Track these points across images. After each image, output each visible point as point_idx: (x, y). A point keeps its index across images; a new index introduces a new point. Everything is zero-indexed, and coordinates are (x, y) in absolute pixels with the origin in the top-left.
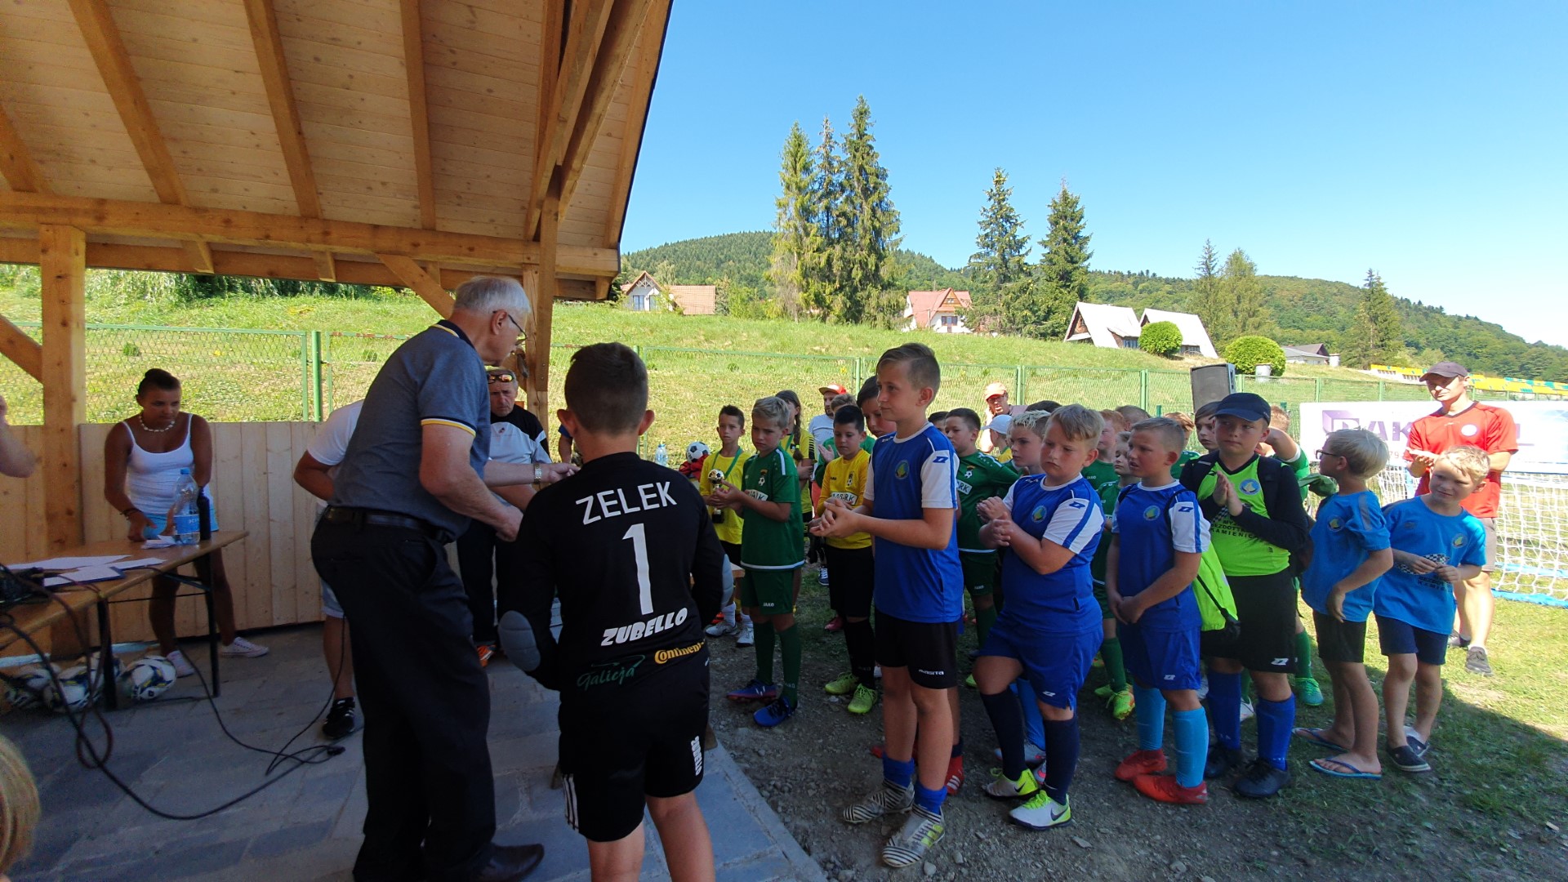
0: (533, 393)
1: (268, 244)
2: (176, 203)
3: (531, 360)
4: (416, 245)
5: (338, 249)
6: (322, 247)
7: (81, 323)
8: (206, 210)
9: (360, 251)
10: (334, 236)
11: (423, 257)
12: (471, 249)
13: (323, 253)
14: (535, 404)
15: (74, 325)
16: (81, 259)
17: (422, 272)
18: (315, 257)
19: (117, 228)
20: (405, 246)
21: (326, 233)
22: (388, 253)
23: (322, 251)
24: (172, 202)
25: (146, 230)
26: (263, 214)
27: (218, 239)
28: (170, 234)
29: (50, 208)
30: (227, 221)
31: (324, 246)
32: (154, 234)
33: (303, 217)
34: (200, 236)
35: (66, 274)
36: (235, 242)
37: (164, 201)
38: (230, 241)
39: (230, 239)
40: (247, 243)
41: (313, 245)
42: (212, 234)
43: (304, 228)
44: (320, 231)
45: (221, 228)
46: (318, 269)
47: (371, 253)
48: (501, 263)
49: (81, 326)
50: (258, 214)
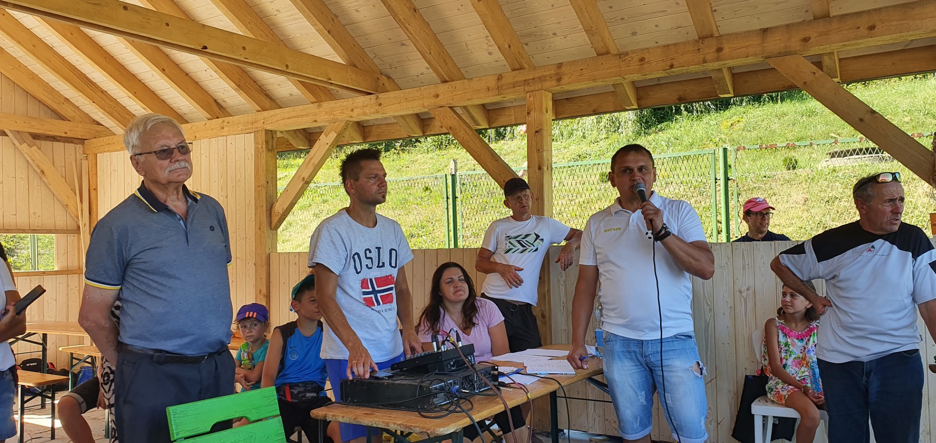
1: (673, 72)
2: (608, 53)
4: (806, 40)
5: (731, 63)
6: (716, 65)
7: (550, 167)
8: (627, 54)
9: (751, 60)
10: (726, 51)
11: (814, 51)
12: (872, 28)
15: (545, 168)
16: (550, 115)
17: (814, 68)
18: (713, 75)
19: (572, 85)
20: (795, 44)
21: (719, 50)
22: (780, 55)
23: (719, 69)
24: (603, 53)
25: (587, 82)
26: (668, 45)
27: (636, 77)
28: (603, 82)
29: (531, 79)
30: (642, 60)
31: (718, 63)
32: (593, 84)
33: (700, 38)
34: (623, 78)
35: (540, 129)
36: (649, 77)
37: (598, 55)
38: (645, 76)
39: (644, 75)
40: (658, 76)
41: (710, 64)
42: (631, 74)
43: (701, 50)
44: (714, 49)
45: (638, 67)
46: (716, 86)
47: (762, 59)
48: (912, 35)
49: (550, 169)
50: (665, 46)
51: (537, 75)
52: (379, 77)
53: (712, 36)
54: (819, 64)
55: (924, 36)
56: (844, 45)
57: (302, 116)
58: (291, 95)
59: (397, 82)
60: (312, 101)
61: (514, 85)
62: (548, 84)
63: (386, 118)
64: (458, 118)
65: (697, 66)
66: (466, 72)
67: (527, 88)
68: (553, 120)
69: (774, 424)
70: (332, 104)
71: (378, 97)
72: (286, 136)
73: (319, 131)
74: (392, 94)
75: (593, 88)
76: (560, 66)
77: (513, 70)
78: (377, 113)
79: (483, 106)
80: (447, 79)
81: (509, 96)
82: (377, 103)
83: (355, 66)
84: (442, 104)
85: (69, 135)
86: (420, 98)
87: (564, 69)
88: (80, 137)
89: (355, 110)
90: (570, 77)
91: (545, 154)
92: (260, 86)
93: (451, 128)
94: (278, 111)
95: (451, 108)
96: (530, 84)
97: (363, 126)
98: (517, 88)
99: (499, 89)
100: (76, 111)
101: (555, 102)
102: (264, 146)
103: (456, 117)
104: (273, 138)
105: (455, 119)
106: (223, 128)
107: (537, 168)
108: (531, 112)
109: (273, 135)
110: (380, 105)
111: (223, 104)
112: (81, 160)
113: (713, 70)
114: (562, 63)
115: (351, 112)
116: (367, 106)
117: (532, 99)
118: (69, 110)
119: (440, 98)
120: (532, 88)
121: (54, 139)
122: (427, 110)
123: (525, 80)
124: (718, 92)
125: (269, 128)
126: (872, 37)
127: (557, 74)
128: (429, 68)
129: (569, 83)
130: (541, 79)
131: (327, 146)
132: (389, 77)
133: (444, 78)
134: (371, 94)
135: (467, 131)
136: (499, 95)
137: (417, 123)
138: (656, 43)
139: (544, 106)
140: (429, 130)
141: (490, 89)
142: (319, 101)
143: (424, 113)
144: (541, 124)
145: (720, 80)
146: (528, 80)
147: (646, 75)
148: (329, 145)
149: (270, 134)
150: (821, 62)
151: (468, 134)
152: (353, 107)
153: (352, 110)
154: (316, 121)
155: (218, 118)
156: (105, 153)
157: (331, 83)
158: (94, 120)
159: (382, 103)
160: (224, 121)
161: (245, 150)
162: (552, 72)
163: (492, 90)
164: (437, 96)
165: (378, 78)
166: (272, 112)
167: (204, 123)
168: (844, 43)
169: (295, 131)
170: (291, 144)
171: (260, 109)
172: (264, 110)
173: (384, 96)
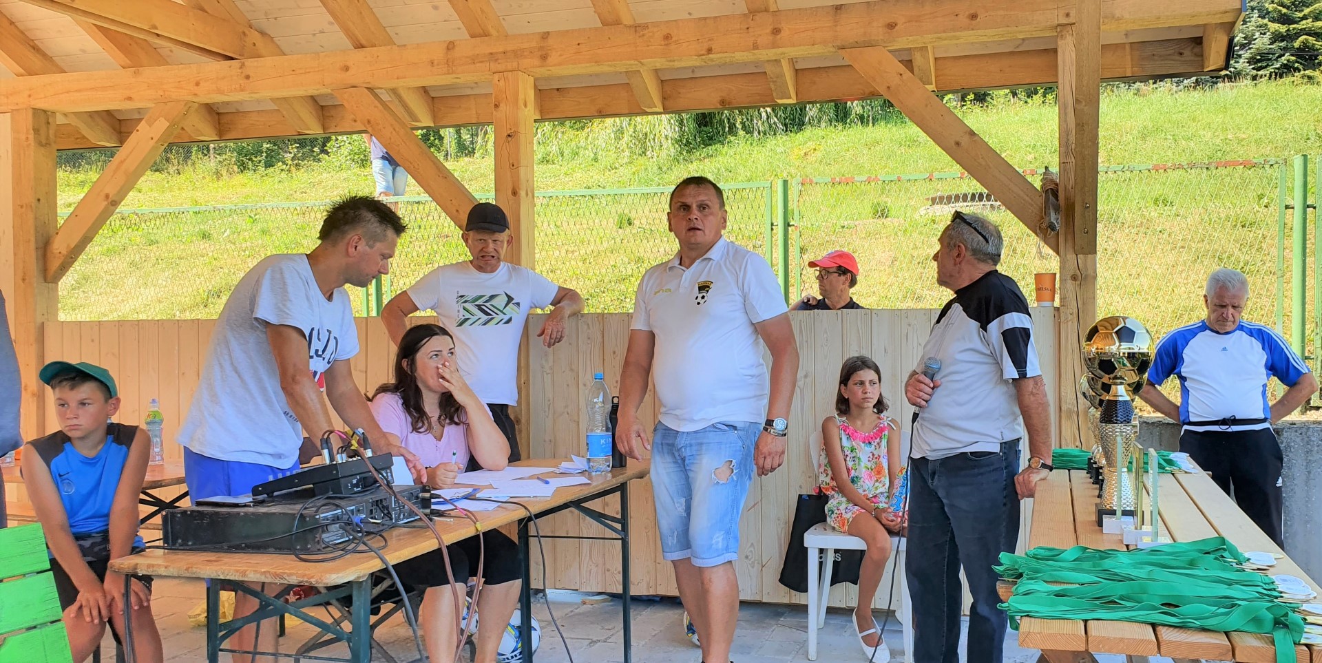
0: (1071, 257)
1: (712, 60)
2: (617, 22)
3: (1067, 199)
4: (891, 26)
5: (793, 52)
6: (771, 54)
7: (531, 193)
8: (645, 26)
9: (818, 50)
10: (785, 33)
11: (902, 43)
12: (974, 17)
13: (777, 62)
14: (1074, 278)
15: (523, 193)
16: (530, 112)
17: (902, 68)
18: (769, 69)
19: (563, 68)
20: (877, 30)
21: (776, 31)
22: (856, 45)
23: (776, 60)
24: (611, 22)
25: (588, 65)
26: (705, 19)
27: (660, 63)
28: (610, 66)
29: (500, 53)
30: (667, 37)
31: (774, 51)
32: (596, 69)
33: (750, 12)
34: (640, 62)
35: (514, 132)
36: (677, 64)
37: (605, 24)
38: (671, 64)
39: (670, 61)
40: (690, 64)
41: (764, 52)
42: (651, 58)
43: (750, 30)
44: (769, 30)
45: (662, 47)
46: (772, 86)
47: (834, 50)
48: (1021, 32)
49: (530, 194)
50: (700, 19)
51: (510, 47)
52: (247, 32)
53: (766, 10)
54: (909, 64)
55: (1036, 35)
56: (939, 38)
57: (104, 88)
58: (84, 51)
59: (278, 43)
60: (123, 64)
61: (474, 60)
62: (526, 62)
63: (258, 101)
64: (381, 107)
65: (745, 53)
66: (397, 34)
67: (494, 66)
68: (535, 121)
69: (835, 563)
70: (160, 71)
71: (242, 66)
72: (74, 122)
73: (137, 116)
74: (268, 61)
75: (597, 75)
76: (545, 36)
77: (472, 36)
78: (242, 90)
79: (425, 90)
80: (364, 42)
81: (465, 77)
82: (243, 75)
83: (202, 10)
84: (354, 82)
86: (317, 70)
87: (551, 41)
89: (202, 84)
90: (561, 55)
91: (522, 171)
92: (22, 32)
93: (369, 122)
94: (57, 77)
95: (370, 89)
96: (500, 61)
97: (218, 114)
98: (478, 65)
99: (450, 64)
101: (541, 93)
102: (31, 137)
103: (379, 105)
104: (48, 123)
105: (377, 107)
107: (509, 192)
108: (501, 105)
109: (48, 119)
110: (248, 77)
113: (768, 61)
114: (548, 32)
115: (196, 87)
116: (224, 78)
117: (502, 83)
119: (352, 72)
120: (501, 67)
122: (330, 91)
123: (491, 54)
124: (775, 94)
125: (40, 105)
126: (973, 30)
127: (541, 48)
128: (333, 23)
129: (560, 64)
130: (518, 54)
131: (152, 143)
132: (263, 33)
133: (358, 41)
134: (232, 59)
135: (397, 129)
136: (449, 74)
137: (314, 112)
138: (690, 14)
139: (521, 97)
140: (333, 125)
141: (436, 62)
142: (135, 64)
143: (326, 96)
144: (516, 124)
145: (777, 77)
146: (497, 53)
147: (674, 61)
148: (155, 140)
149: (42, 117)
150: (911, 61)
151: (398, 133)
152: (198, 79)
153: (197, 84)
154: (130, 99)
157: (158, 35)
159: (251, 74)
162: (534, 44)
163: (438, 65)
164: (347, 69)
165: (244, 33)
166: (46, 79)
168: (939, 35)
169: (92, 115)
170: (84, 137)
171: (22, 71)
172: (29, 75)
173: (255, 64)
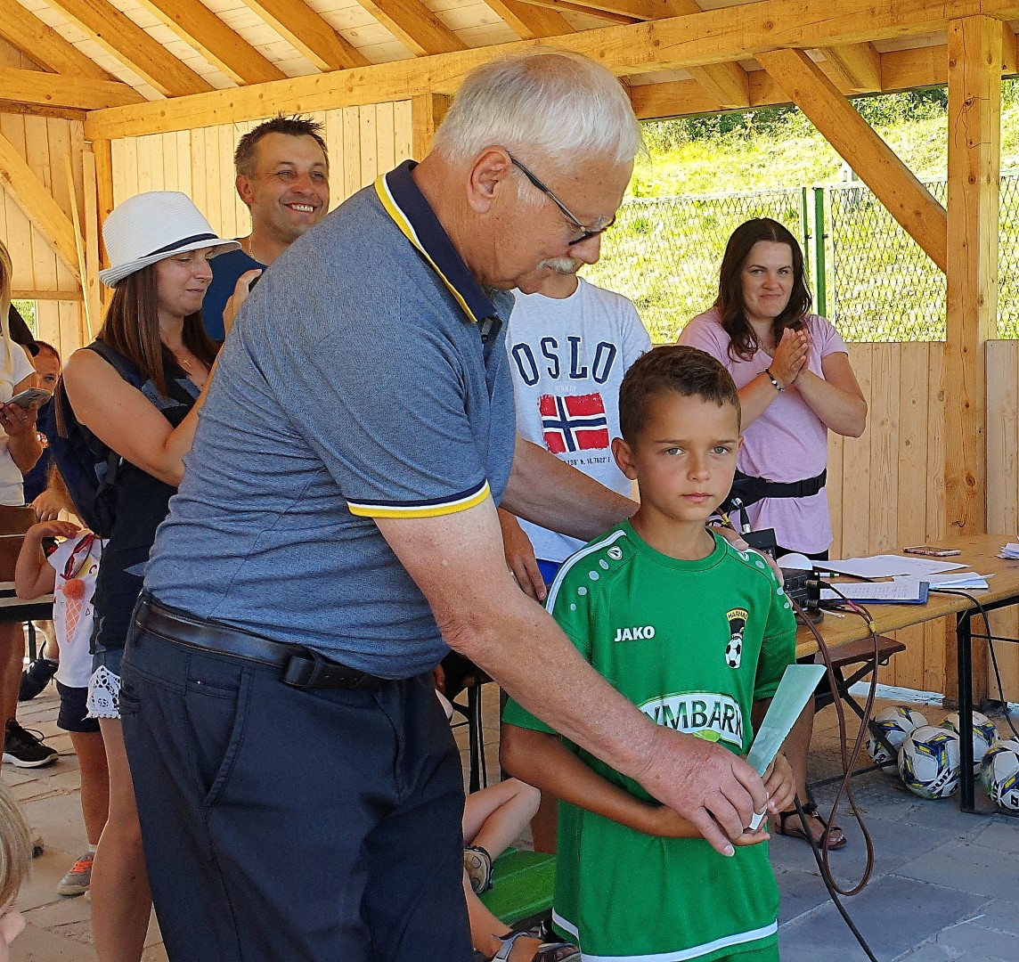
15: (983, 180)
16: (996, 69)
35: (975, 97)
49: (993, 179)
58: (485, 21)
60: (525, 35)
61: (925, 5)
62: (992, 3)
63: (675, 71)
64: (812, 73)
67: (950, 11)
70: (563, 40)
71: (651, 28)
74: (680, 22)
78: (654, 60)
79: (870, 45)
81: (914, 28)
82: (652, 41)
84: (780, 43)
85: (55, 101)
86: (735, 29)
88: (77, 106)
89: (607, 56)
91: (983, 148)
93: (797, 93)
94: (457, 55)
95: (800, 51)
96: (957, 3)
98: (930, 11)
99: (894, 13)
100: (67, 52)
102: (431, 129)
103: (809, 70)
105: (807, 74)
106: (351, 90)
107: (966, 179)
108: (959, 62)
110: (657, 43)
111: (351, 39)
112: (82, 151)
116: (632, 45)
117: (960, 31)
118: (53, 50)
119: (776, 30)
120: (958, 12)
121: (27, 108)
122: (752, 54)
125: (441, 89)
134: (639, 21)
135: (830, 100)
136: (893, 24)
137: (738, 81)
139: (986, 47)
141: (877, 12)
142: (537, 36)
144: (977, 86)
149: (443, 104)
151: (831, 106)
152: (603, 48)
153: (602, 55)
155: (342, 68)
156: (126, 138)
158: (104, 72)
159: (661, 40)
160: (352, 76)
161: (395, 134)
163: (880, 13)
164: (770, 26)
166: (446, 58)
167: (316, 77)
171: (421, 50)
172: (431, 54)
173: (665, 26)
